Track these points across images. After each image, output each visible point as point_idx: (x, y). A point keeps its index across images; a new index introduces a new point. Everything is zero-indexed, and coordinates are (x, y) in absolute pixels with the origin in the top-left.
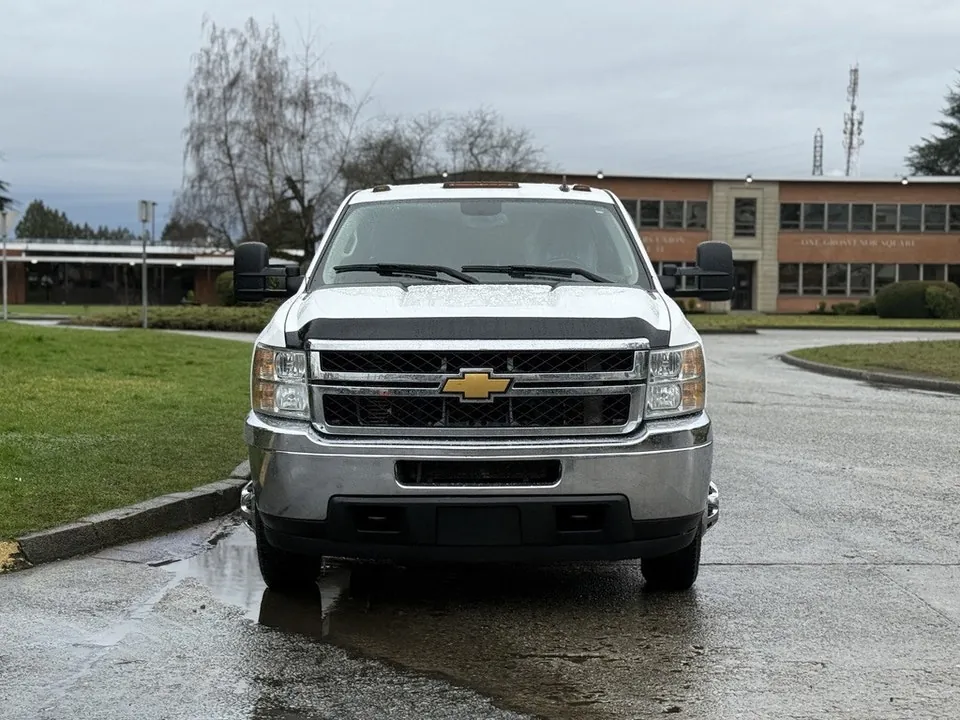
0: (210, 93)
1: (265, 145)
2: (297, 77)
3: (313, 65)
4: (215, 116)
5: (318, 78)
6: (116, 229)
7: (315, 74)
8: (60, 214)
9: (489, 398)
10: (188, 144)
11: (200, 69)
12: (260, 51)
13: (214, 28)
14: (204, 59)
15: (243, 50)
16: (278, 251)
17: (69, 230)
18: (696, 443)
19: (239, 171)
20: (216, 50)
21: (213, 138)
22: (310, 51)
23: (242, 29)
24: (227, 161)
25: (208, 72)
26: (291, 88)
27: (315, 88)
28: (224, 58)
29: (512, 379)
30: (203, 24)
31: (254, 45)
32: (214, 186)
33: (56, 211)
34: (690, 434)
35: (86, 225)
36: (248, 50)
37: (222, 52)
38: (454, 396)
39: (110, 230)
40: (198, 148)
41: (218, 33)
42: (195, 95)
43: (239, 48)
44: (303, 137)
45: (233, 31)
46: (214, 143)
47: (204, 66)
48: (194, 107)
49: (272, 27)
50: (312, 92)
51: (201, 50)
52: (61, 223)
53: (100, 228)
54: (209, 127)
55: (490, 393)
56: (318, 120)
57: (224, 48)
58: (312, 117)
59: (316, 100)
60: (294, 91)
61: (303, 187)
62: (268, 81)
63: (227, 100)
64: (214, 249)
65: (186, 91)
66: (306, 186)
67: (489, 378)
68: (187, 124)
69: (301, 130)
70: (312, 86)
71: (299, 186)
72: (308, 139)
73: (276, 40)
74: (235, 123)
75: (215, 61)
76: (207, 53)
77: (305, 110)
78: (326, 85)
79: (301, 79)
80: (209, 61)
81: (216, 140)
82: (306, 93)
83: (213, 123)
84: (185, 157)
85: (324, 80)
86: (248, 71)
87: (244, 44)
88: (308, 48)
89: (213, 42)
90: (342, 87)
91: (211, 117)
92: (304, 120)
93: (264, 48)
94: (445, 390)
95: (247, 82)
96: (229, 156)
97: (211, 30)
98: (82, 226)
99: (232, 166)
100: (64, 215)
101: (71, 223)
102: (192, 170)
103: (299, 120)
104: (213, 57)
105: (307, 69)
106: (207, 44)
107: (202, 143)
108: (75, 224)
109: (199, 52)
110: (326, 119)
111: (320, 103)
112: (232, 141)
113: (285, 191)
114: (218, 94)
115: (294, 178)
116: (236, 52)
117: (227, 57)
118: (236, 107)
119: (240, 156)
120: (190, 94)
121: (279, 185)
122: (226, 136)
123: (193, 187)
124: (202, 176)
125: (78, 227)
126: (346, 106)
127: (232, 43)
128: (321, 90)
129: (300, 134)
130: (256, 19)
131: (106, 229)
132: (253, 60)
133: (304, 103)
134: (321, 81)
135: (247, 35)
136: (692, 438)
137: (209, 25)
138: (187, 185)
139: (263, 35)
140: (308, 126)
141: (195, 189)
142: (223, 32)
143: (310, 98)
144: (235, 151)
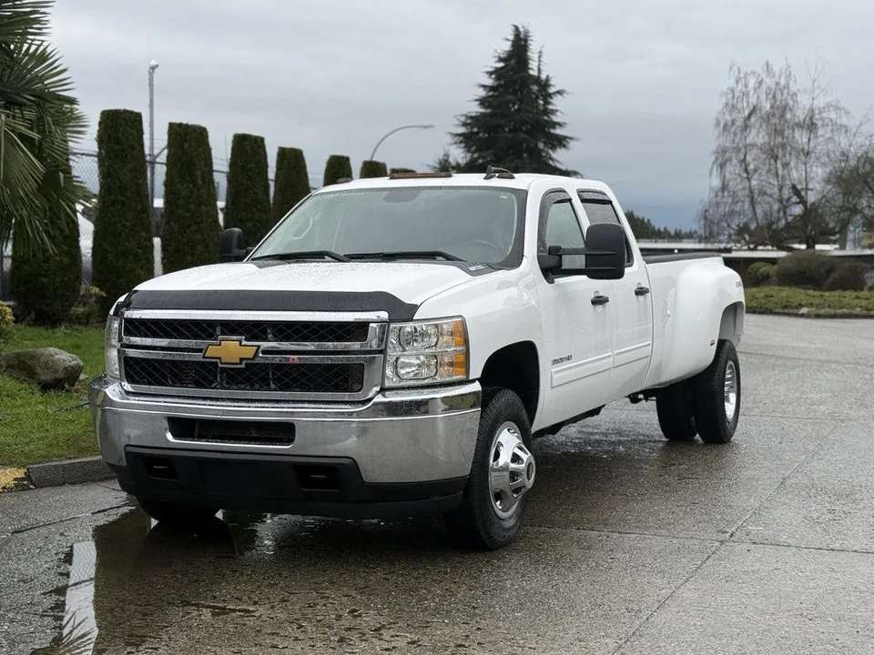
0: (733, 122)
1: (776, 162)
2: (805, 106)
3: (817, 96)
4: (737, 140)
5: (822, 105)
6: (688, 231)
7: (820, 102)
8: (646, 221)
9: (241, 363)
10: (714, 163)
11: (727, 104)
12: (774, 88)
13: (739, 71)
14: (730, 96)
15: (759, 87)
16: (785, 245)
17: (652, 233)
18: (445, 411)
19: (754, 182)
20: (739, 88)
21: (734, 158)
22: (816, 84)
23: (760, 71)
24: (745, 175)
25: (733, 106)
26: (801, 115)
27: (820, 113)
28: (746, 94)
29: (259, 347)
30: (731, 68)
31: (769, 82)
32: (734, 195)
33: (643, 219)
34: (440, 402)
35: (665, 229)
36: (764, 87)
37: (744, 89)
38: (214, 360)
39: (683, 232)
40: (722, 166)
41: (742, 75)
42: (722, 124)
43: (757, 85)
44: (808, 154)
45: (753, 73)
46: (735, 161)
47: (730, 102)
48: (720, 134)
49: (785, 67)
50: (817, 117)
51: (728, 89)
52: (647, 228)
53: (676, 230)
54: (733, 148)
55: (241, 359)
56: (821, 139)
57: (746, 87)
58: (816, 137)
59: (819, 123)
60: (802, 117)
61: (806, 193)
62: (781, 110)
63: (746, 127)
64: (733, 244)
65: (715, 122)
66: (809, 193)
67: (240, 345)
68: (714, 147)
69: (806, 147)
70: (817, 112)
71: (803, 193)
72: (813, 155)
73: (789, 76)
74: (754, 145)
75: (739, 97)
76: (733, 91)
77: (811, 131)
78: (829, 111)
79: (808, 107)
80: (733, 97)
81: (736, 159)
82: (811, 118)
83: (735, 145)
84: (711, 173)
85: (828, 107)
86: (764, 104)
87: (761, 83)
88: (814, 81)
89: (737, 82)
90: (843, 112)
91: (734, 142)
92: (809, 140)
93: (778, 84)
94: (206, 355)
95: (763, 112)
96: (746, 170)
97: (737, 73)
98: (662, 229)
99: (749, 179)
100: (649, 221)
101: (654, 228)
102: (716, 182)
103: (805, 140)
104: (737, 94)
105: (813, 99)
106: (732, 83)
107: (726, 162)
108: (656, 228)
109: (726, 90)
110: (829, 138)
111: (823, 126)
112: (749, 158)
113: (791, 197)
114: (739, 123)
115: (799, 187)
116: (755, 89)
117: (748, 94)
118: (754, 132)
119: (755, 171)
120: (718, 123)
121: (786, 192)
122: (745, 156)
123: (717, 196)
124: (724, 187)
125: (659, 230)
126: (845, 126)
127: (752, 82)
128: (824, 115)
129: (806, 152)
130: (770, 62)
131: (680, 231)
132: (767, 95)
133: (811, 126)
134: (824, 108)
135: (764, 75)
136: (442, 406)
137: (735, 68)
138: (713, 195)
139: (777, 75)
140: (812, 145)
141: (719, 198)
142: (746, 73)
143: (815, 121)
144: (751, 167)
